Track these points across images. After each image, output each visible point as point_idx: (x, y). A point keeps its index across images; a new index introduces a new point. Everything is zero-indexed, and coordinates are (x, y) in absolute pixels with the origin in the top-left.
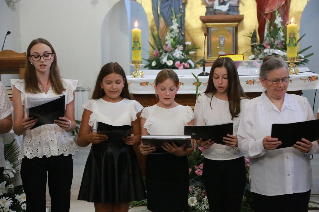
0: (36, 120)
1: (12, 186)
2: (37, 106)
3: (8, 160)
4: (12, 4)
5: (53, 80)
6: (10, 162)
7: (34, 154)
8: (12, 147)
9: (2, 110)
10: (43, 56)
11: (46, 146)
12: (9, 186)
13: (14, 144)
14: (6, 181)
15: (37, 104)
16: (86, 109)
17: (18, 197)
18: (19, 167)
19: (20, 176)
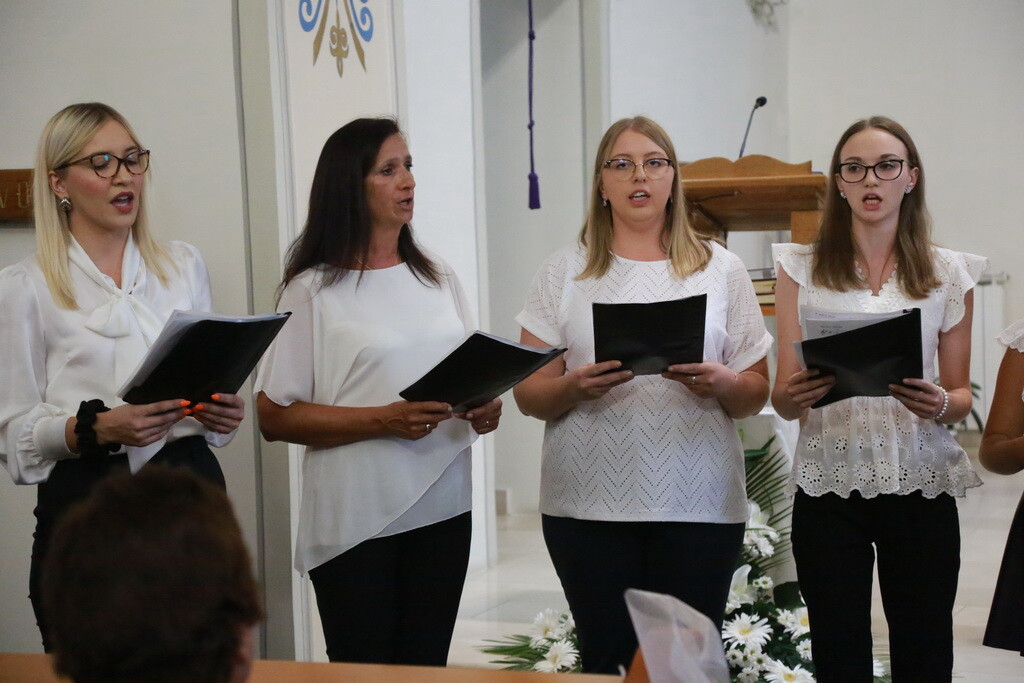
0: (831, 379)
1: (766, 582)
2: (831, 335)
3: (754, 499)
4: (766, 9)
5: (905, 251)
6: (761, 506)
7: (826, 484)
8: (765, 460)
9: (738, 345)
10: (874, 168)
11: (863, 463)
12: (760, 580)
13: (772, 449)
14: (751, 564)
15: (829, 329)
16: (1013, 347)
17: (785, 617)
18: (787, 523)
19: (790, 553)
